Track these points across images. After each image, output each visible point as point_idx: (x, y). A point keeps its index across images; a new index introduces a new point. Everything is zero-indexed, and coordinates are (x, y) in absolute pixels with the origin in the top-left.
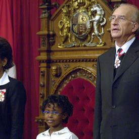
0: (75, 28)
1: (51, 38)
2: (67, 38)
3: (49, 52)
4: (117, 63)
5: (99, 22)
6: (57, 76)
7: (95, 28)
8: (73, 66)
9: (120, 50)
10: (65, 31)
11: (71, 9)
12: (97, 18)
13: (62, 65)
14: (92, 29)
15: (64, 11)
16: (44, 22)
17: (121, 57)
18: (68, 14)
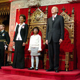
0: (36, 18)
1: (30, 20)
2: (34, 20)
3: (30, 23)
4: (53, 19)
5: (42, 17)
6: (31, 28)
7: (41, 18)
8: (35, 26)
9: (54, 17)
10: (34, 19)
11: (35, 14)
12: (41, 16)
13: (32, 26)
14: (40, 18)
15: (34, 14)
16: (29, 17)
17: (54, 18)
18: (34, 15)
